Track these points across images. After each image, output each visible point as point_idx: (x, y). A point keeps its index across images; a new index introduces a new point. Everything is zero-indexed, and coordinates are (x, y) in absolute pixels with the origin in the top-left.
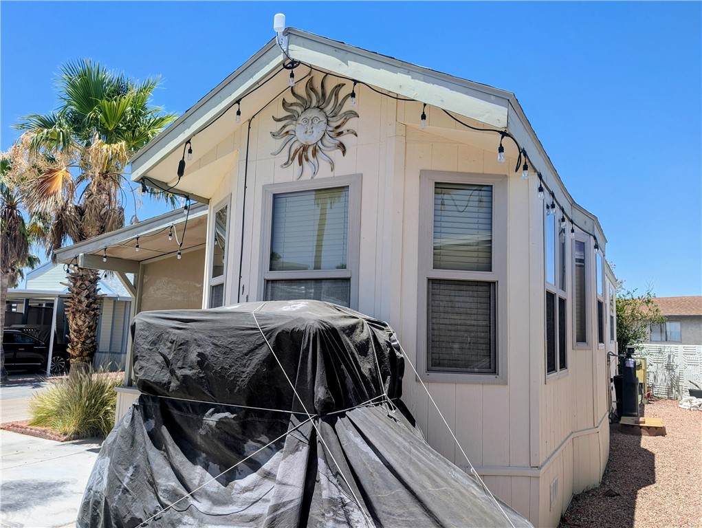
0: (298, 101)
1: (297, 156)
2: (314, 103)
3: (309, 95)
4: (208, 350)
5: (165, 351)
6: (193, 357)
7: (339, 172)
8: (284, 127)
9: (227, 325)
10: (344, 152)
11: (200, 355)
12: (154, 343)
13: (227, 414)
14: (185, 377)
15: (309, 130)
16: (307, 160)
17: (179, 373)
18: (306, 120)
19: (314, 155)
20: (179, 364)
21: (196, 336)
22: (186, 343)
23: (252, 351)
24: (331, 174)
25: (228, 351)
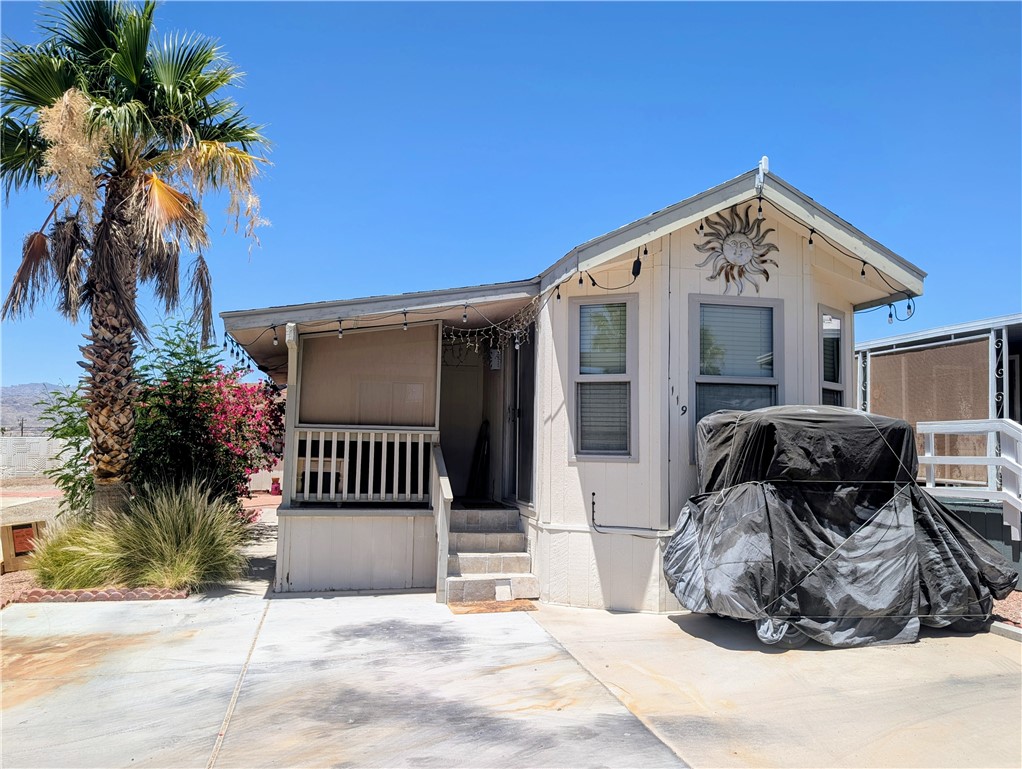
0: (722, 222)
1: (723, 273)
2: (738, 228)
3: (733, 219)
4: (840, 443)
5: (806, 445)
6: (829, 448)
7: (763, 294)
8: (709, 242)
9: (851, 425)
10: (767, 279)
11: (834, 447)
12: (793, 439)
13: (852, 488)
14: (824, 463)
15: (737, 251)
16: (734, 278)
17: (819, 461)
18: (736, 243)
19: (740, 276)
20: (818, 454)
21: (828, 433)
22: (822, 438)
23: (872, 443)
24: (756, 295)
25: (854, 443)
